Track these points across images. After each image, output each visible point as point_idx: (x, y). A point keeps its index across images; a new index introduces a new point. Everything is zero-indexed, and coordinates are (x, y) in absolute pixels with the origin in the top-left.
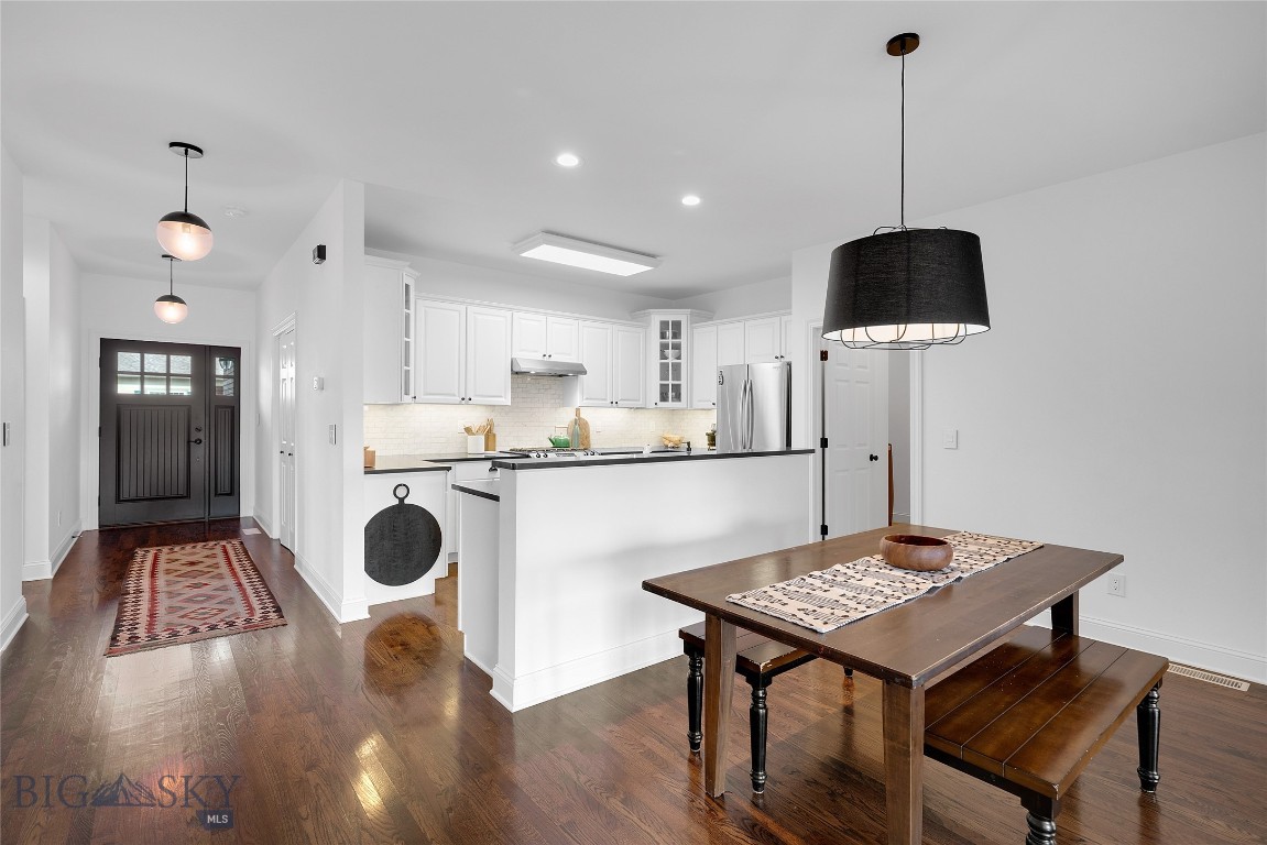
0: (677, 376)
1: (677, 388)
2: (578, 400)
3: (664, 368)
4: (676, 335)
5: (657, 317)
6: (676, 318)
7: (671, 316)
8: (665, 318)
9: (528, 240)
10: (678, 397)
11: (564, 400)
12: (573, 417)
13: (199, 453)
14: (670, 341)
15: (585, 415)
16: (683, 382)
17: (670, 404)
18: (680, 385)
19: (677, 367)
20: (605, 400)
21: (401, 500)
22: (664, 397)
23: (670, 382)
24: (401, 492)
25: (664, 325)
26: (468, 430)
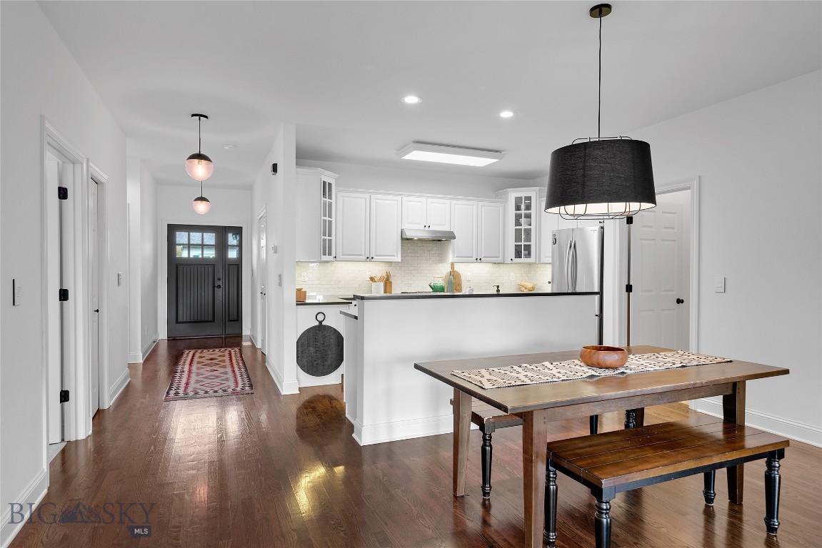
0: (528, 238)
1: (528, 248)
2: (451, 257)
3: (518, 233)
4: (528, 207)
5: (513, 195)
6: (528, 195)
7: (523, 193)
8: (519, 195)
9: (404, 149)
10: (529, 255)
11: (441, 258)
12: (449, 270)
13: (219, 293)
14: (523, 212)
15: (458, 268)
16: (533, 243)
17: (523, 260)
18: (530, 246)
19: (528, 232)
20: (472, 257)
21: (321, 322)
22: (518, 255)
23: (523, 243)
24: (320, 317)
25: (518, 200)
26: (372, 279)
